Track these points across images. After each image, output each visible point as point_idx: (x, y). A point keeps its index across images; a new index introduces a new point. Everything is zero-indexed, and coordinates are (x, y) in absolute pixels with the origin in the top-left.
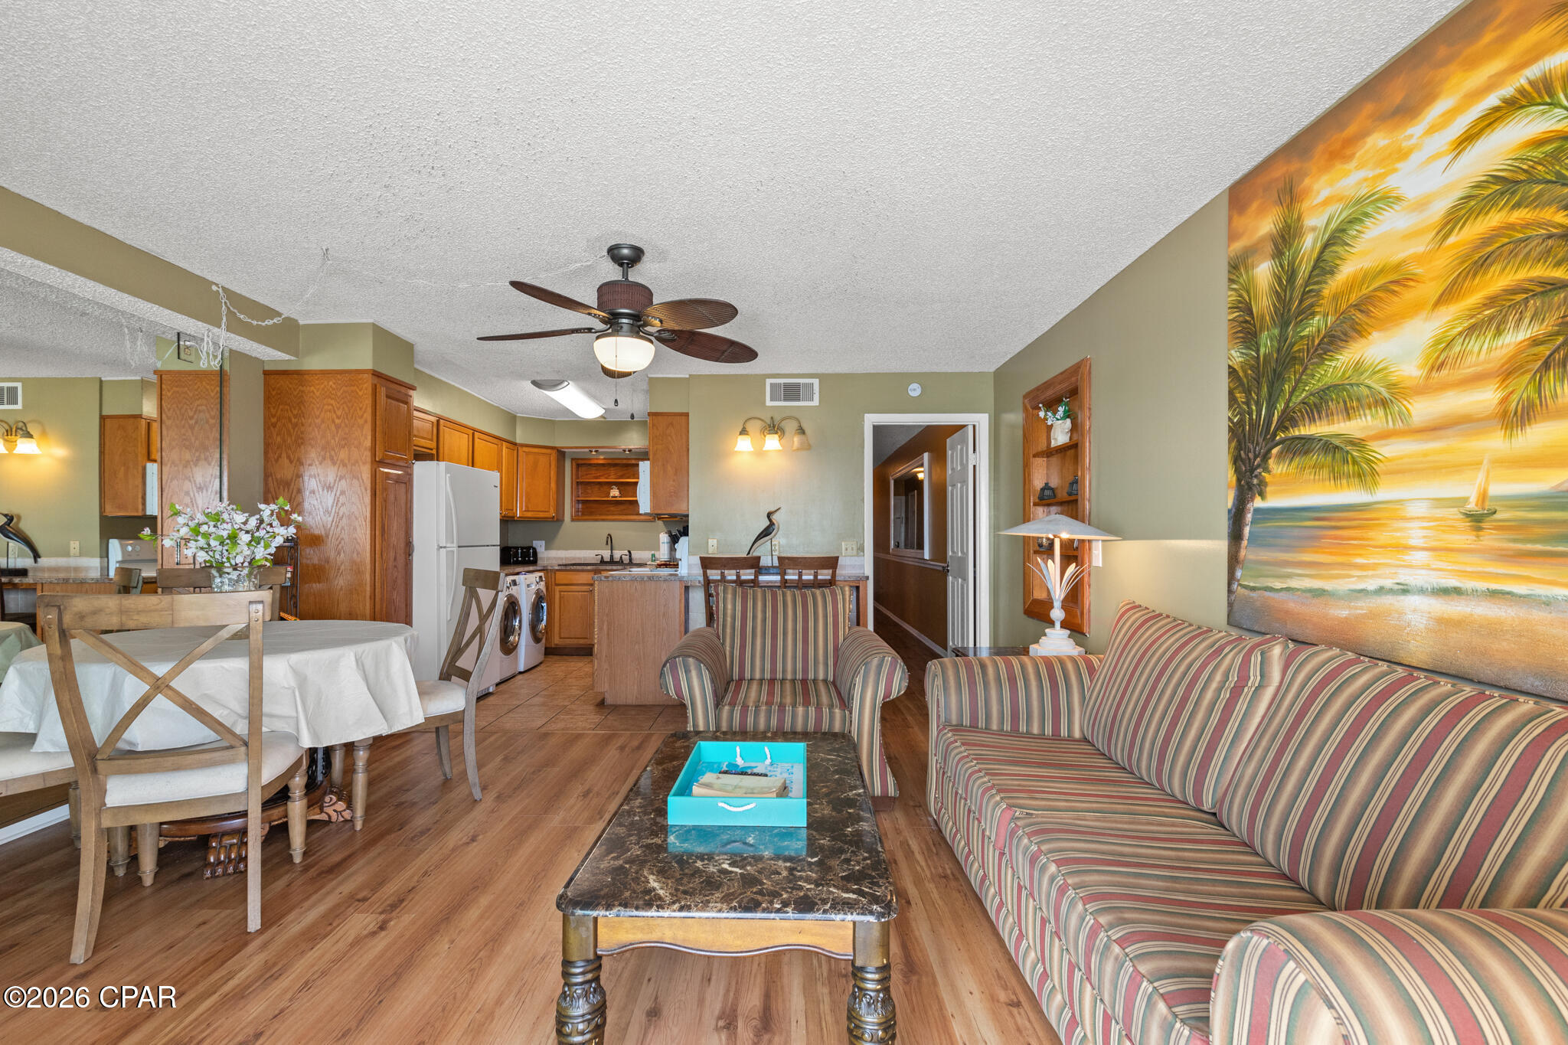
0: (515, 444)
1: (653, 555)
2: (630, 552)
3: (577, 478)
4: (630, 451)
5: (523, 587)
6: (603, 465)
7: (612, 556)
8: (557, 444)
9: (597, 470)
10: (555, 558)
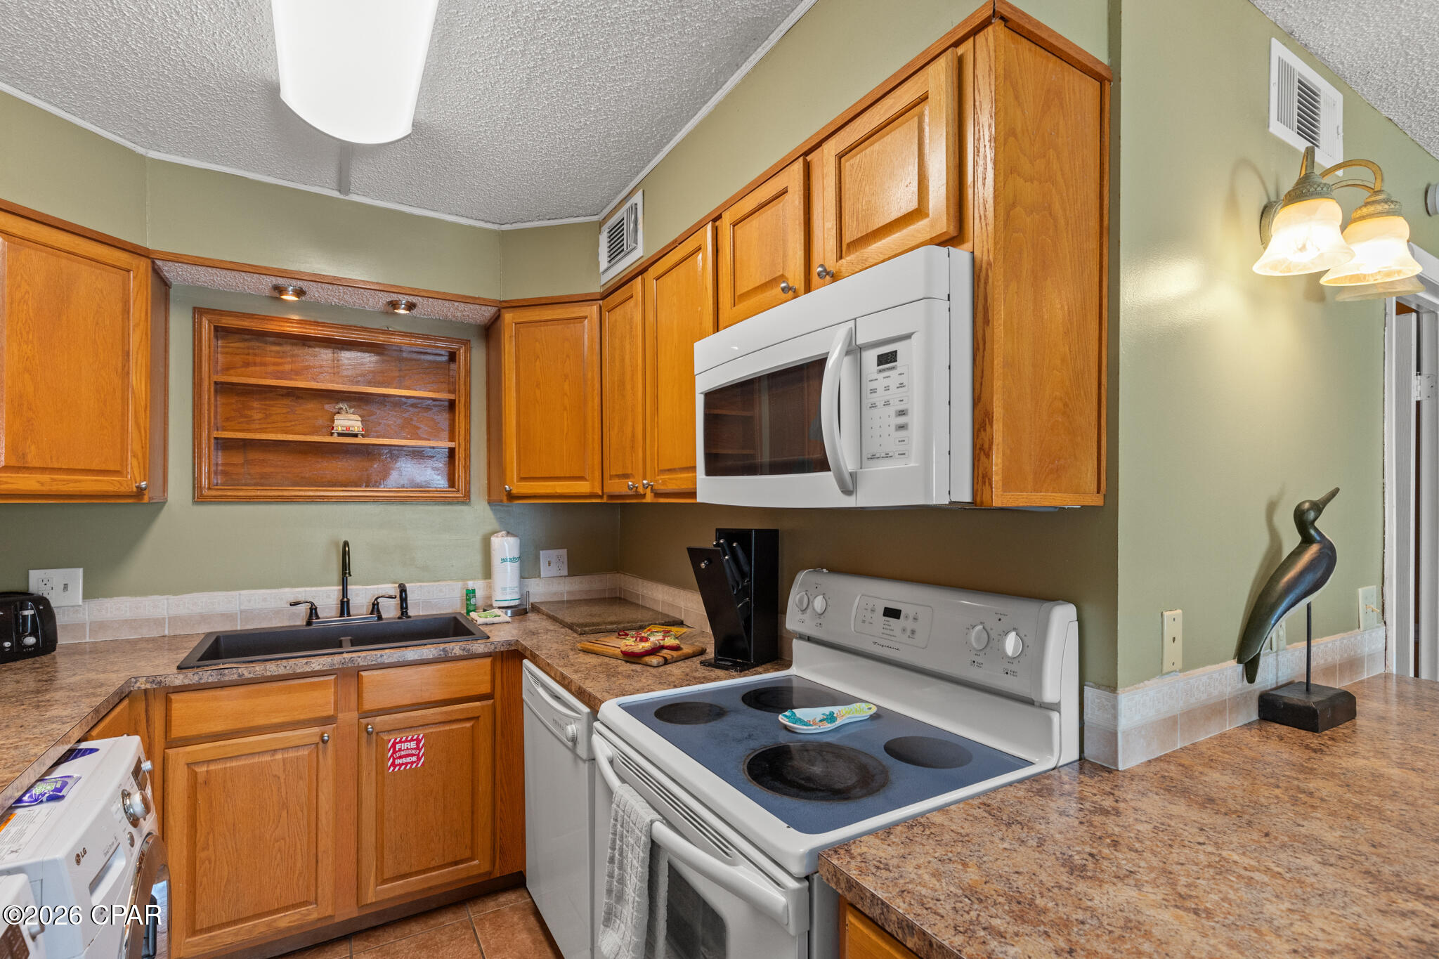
1: (471, 594)
2: (403, 590)
3: (213, 370)
4: (411, 306)
6: (304, 341)
7: (344, 606)
8: (149, 243)
10: (131, 623)
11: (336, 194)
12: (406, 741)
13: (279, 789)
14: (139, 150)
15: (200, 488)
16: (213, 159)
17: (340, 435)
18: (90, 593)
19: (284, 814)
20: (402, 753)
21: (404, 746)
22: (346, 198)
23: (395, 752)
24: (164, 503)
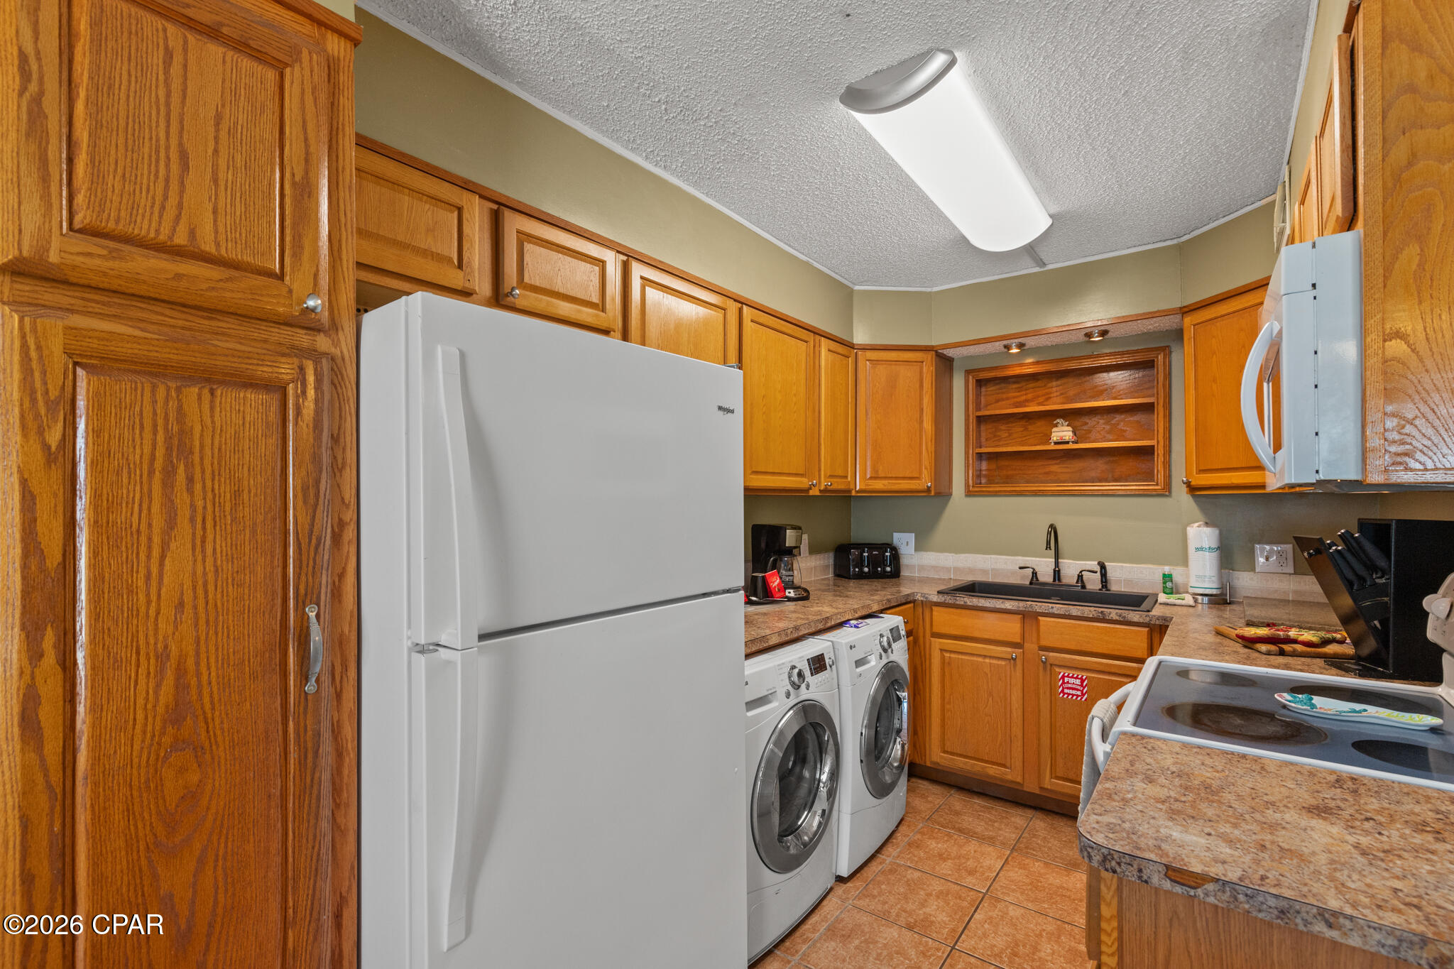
0: (851, 346)
1: (1167, 578)
2: (1103, 567)
3: (978, 408)
4: (1104, 333)
5: (845, 666)
6: (1034, 377)
7: (1057, 573)
8: (935, 341)
9: (1019, 390)
10: (935, 568)
11: (1037, 269)
12: (1072, 677)
13: (988, 682)
14: (929, 290)
15: (969, 486)
16: (962, 280)
17: (1056, 443)
18: (918, 548)
19: (990, 699)
20: (1070, 686)
21: (1072, 681)
22: (1045, 269)
23: (1064, 683)
24: (951, 494)
